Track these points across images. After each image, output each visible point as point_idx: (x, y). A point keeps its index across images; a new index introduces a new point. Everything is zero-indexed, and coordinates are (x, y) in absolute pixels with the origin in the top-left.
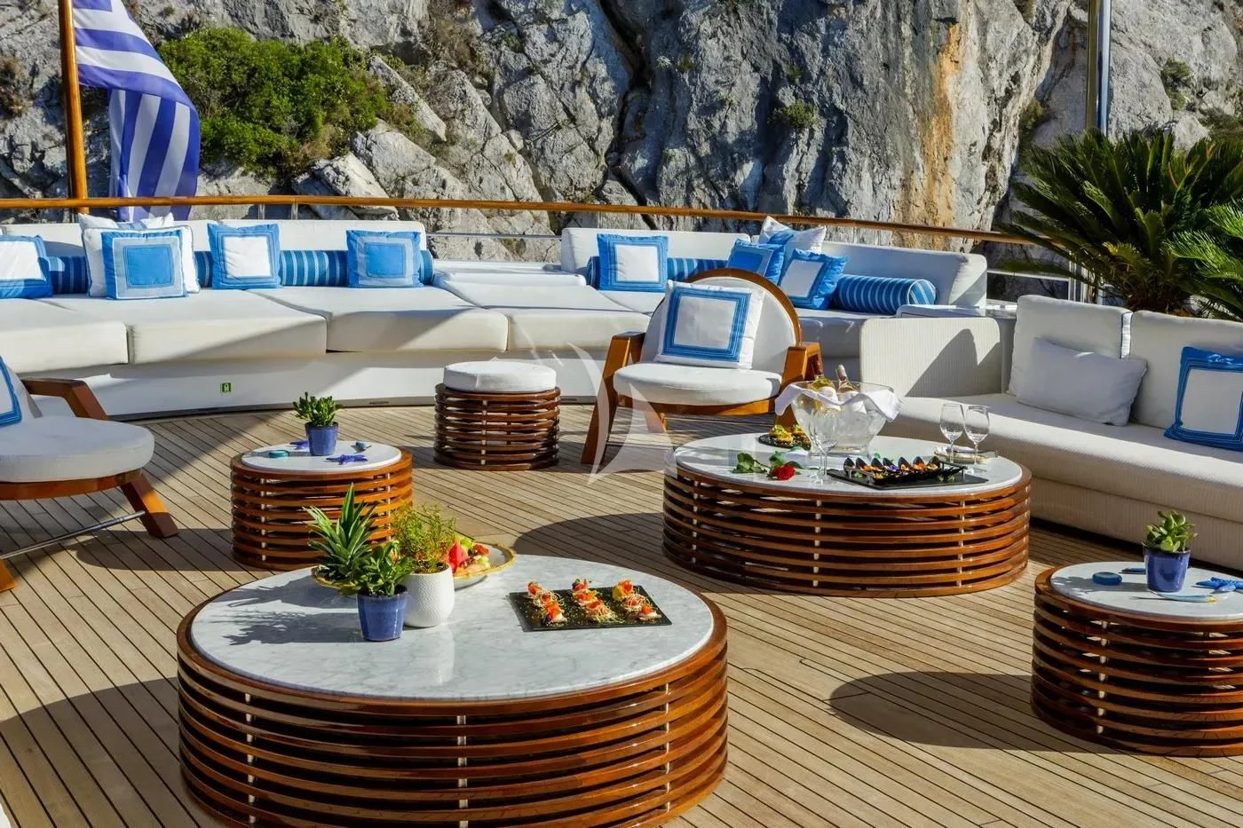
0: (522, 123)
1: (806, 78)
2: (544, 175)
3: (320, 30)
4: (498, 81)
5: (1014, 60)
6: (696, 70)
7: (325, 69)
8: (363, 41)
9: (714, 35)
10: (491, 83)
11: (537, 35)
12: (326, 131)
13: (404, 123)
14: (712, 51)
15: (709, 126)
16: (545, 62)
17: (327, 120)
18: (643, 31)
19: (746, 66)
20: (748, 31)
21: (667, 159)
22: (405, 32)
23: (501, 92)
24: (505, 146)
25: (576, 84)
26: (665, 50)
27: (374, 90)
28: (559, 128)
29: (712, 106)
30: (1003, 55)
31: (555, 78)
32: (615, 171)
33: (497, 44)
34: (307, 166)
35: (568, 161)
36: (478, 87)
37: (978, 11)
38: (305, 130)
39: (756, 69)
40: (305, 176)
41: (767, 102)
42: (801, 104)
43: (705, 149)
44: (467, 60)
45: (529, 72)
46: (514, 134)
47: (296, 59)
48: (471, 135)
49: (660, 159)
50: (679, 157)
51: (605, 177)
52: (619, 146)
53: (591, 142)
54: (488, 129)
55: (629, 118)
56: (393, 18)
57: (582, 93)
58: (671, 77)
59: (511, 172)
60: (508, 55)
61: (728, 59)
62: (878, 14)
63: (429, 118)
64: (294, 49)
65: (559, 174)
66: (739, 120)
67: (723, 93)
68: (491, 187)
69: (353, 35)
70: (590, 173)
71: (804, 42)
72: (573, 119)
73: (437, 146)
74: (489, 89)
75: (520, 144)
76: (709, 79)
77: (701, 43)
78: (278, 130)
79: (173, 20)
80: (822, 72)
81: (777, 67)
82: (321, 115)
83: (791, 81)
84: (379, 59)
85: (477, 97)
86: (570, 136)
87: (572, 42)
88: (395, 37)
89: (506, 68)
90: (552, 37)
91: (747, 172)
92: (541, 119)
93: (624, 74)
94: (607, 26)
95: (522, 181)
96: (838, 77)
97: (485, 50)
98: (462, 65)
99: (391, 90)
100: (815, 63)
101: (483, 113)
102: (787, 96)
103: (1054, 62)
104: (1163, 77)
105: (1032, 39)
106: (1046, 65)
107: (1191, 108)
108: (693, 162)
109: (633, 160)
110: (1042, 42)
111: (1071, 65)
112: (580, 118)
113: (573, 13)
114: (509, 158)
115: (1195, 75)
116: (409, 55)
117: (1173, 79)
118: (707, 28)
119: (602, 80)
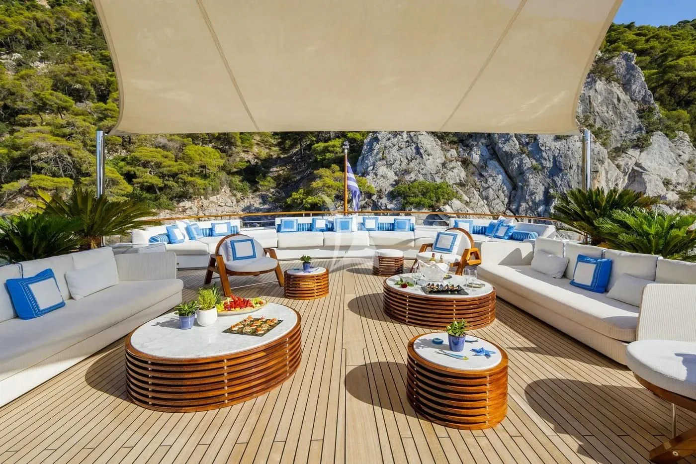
0: (487, 198)
1: (556, 186)
2: (492, 209)
3: (442, 181)
4: (481, 190)
5: (616, 180)
6: (528, 186)
7: (443, 188)
8: (451, 182)
9: (533, 178)
10: (480, 190)
11: (490, 180)
12: (442, 201)
13: (460, 199)
14: (532, 181)
15: (532, 198)
16: (492, 185)
17: (443, 198)
18: (515, 177)
19: (541, 184)
20: (541, 177)
21: (521, 205)
22: (460, 180)
23: (482, 192)
24: (482, 203)
25: (499, 190)
26: (520, 182)
27: (453, 192)
28: (495, 199)
29: (532, 194)
30: (613, 179)
31: (494, 188)
32: (508, 208)
33: (481, 182)
34: (438, 207)
35: (497, 206)
36: (477, 191)
37: (605, 169)
38: (438, 200)
39: (543, 185)
40: (438, 210)
41: (546, 192)
42: (555, 192)
43: (530, 203)
44: (475, 186)
45: (488, 187)
46: (484, 200)
47: (437, 186)
48: (475, 201)
49: (519, 205)
50: (524, 205)
51: (506, 209)
52: (509, 203)
53: (503, 202)
54: (479, 199)
55: (512, 197)
56: (458, 177)
57: (501, 192)
58: (522, 188)
59: (484, 208)
60: (483, 184)
61: (536, 183)
62: (576, 171)
63: (465, 198)
64: (436, 184)
65: (495, 209)
66: (539, 197)
67: (535, 191)
68: (479, 211)
69: (449, 181)
70: (502, 208)
71: (556, 178)
72: (498, 197)
73: (467, 203)
74: (479, 191)
75: (486, 203)
76: (531, 187)
77: (529, 180)
78: (432, 200)
79: (412, 179)
80: (561, 185)
81: (549, 184)
82: (441, 197)
83: (552, 187)
84: (454, 186)
85: (476, 193)
86: (497, 201)
87: (498, 181)
88: (458, 181)
89: (483, 187)
90: (494, 180)
91: (541, 209)
92: (491, 197)
93: (511, 187)
94: (507, 177)
95: (486, 210)
96: (565, 186)
97: (478, 183)
98: (473, 186)
99: (457, 192)
100: (559, 183)
101: (478, 196)
102: (552, 191)
103: (629, 180)
104: (663, 182)
105: (621, 175)
106: (626, 181)
107: (673, 190)
108: (528, 206)
109: (513, 206)
110: (625, 175)
111: (634, 181)
112: (500, 196)
113: (498, 174)
114: (483, 205)
115: (674, 182)
116: (461, 185)
117: (667, 183)
118: (531, 176)
119: (505, 188)
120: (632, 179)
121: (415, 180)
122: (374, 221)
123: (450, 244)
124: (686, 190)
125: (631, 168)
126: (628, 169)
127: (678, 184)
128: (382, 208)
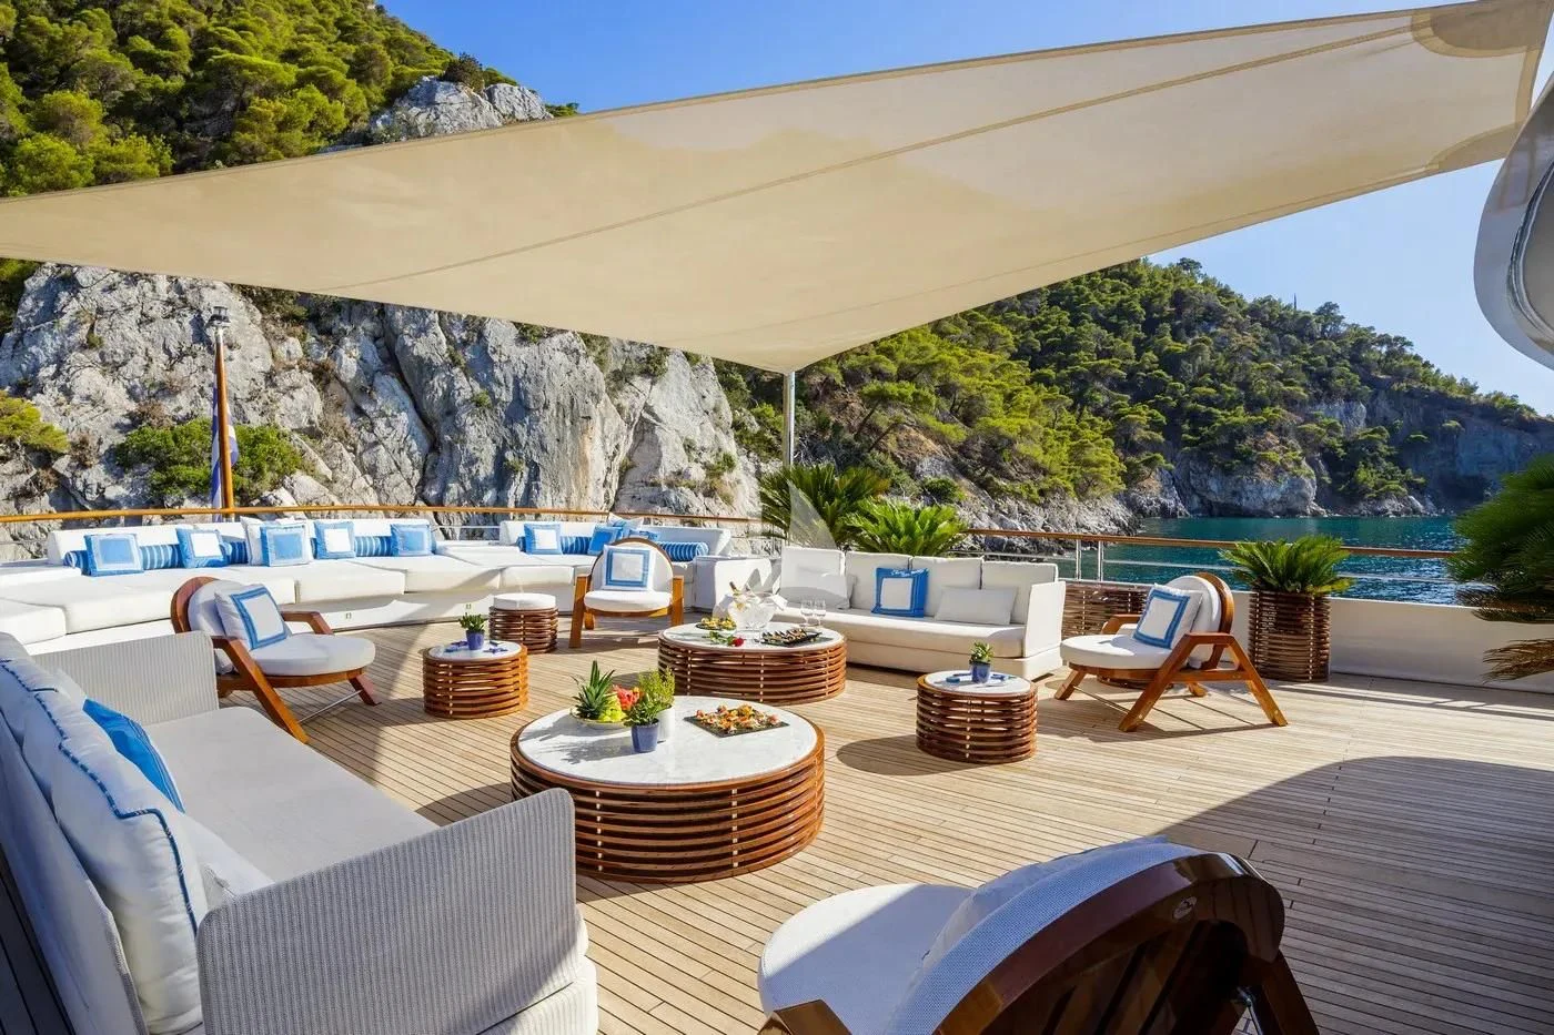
0: (371, 471)
1: (519, 445)
2: (384, 498)
3: (264, 420)
4: (360, 448)
5: (617, 437)
6: (464, 442)
7: (268, 441)
8: (287, 427)
9: (473, 424)
10: (355, 449)
11: (381, 423)
12: (269, 476)
13: (310, 471)
14: (472, 432)
15: (470, 471)
16: (385, 438)
17: (269, 470)
18: (436, 421)
19: (489, 440)
20: (491, 422)
21: (449, 489)
22: (310, 422)
23: (361, 454)
24: (364, 484)
25: (401, 450)
26: (448, 431)
27: (294, 453)
28: (392, 473)
29: (472, 461)
30: (612, 435)
31: (390, 446)
32: (421, 496)
33: (359, 429)
34: (258, 495)
35: (396, 490)
36: (349, 451)
37: (601, 414)
38: (257, 475)
39: (494, 442)
40: (257, 501)
41: (500, 459)
42: (517, 459)
43: (468, 484)
44: (344, 437)
45: (376, 443)
46: (367, 476)
47: (252, 436)
48: (345, 477)
49: (445, 489)
50: (454, 488)
51: (416, 499)
52: (423, 483)
53: (409, 481)
54: (354, 474)
55: (428, 467)
56: (305, 414)
57: (404, 454)
58: (451, 446)
59: (366, 497)
60: (365, 434)
61: (480, 437)
62: (555, 414)
63: (323, 468)
64: (251, 430)
65: (392, 498)
66: (485, 469)
67: (478, 454)
68: (357, 502)
69: (282, 422)
70: (407, 496)
71: (518, 428)
72: (399, 469)
73: (328, 483)
74: (354, 452)
75: (371, 482)
76: (470, 447)
77: (467, 429)
78: (242, 475)
79: (182, 413)
80: (527, 443)
81: (505, 441)
82: (266, 466)
83: (512, 448)
84: (296, 436)
85: (348, 457)
86: (397, 477)
87: (399, 428)
88: (305, 424)
89: (364, 442)
90: (389, 425)
91: (489, 496)
92: (382, 470)
93: (426, 445)
94: (417, 419)
95: (372, 499)
96: (535, 446)
97: (352, 431)
98: (341, 439)
99: (303, 453)
100: (523, 439)
101: (352, 466)
102: (509, 456)
103: (635, 438)
104: (684, 446)
105: (624, 427)
106: (631, 440)
107: (696, 461)
108: (462, 490)
109: (430, 490)
110: (629, 429)
111: (643, 440)
112: (403, 468)
113: (399, 411)
114: (366, 489)
115: (698, 445)
116: (313, 433)
117: (689, 447)
118: (470, 420)
119: (415, 447)
120: (640, 438)
121: (188, 418)
122: (345, 532)
123: (641, 571)
124: (712, 462)
125: (638, 415)
126: (635, 415)
127: (703, 449)
128: (89, 497)
